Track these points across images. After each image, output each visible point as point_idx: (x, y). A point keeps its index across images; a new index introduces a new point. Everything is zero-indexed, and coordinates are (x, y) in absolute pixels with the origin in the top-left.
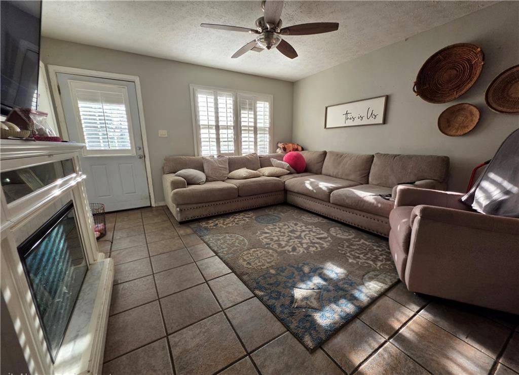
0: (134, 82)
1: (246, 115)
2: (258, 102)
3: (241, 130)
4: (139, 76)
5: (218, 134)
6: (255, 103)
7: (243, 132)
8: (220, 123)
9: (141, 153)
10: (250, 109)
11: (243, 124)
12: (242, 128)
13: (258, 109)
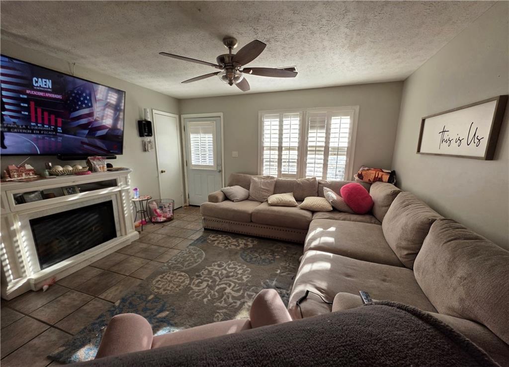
0: (220, 117)
1: (314, 135)
2: (333, 118)
3: (307, 151)
4: (223, 113)
5: (280, 155)
6: (329, 119)
7: (308, 153)
8: (284, 145)
9: (219, 168)
10: (322, 127)
11: (310, 144)
12: (309, 149)
13: (332, 126)
